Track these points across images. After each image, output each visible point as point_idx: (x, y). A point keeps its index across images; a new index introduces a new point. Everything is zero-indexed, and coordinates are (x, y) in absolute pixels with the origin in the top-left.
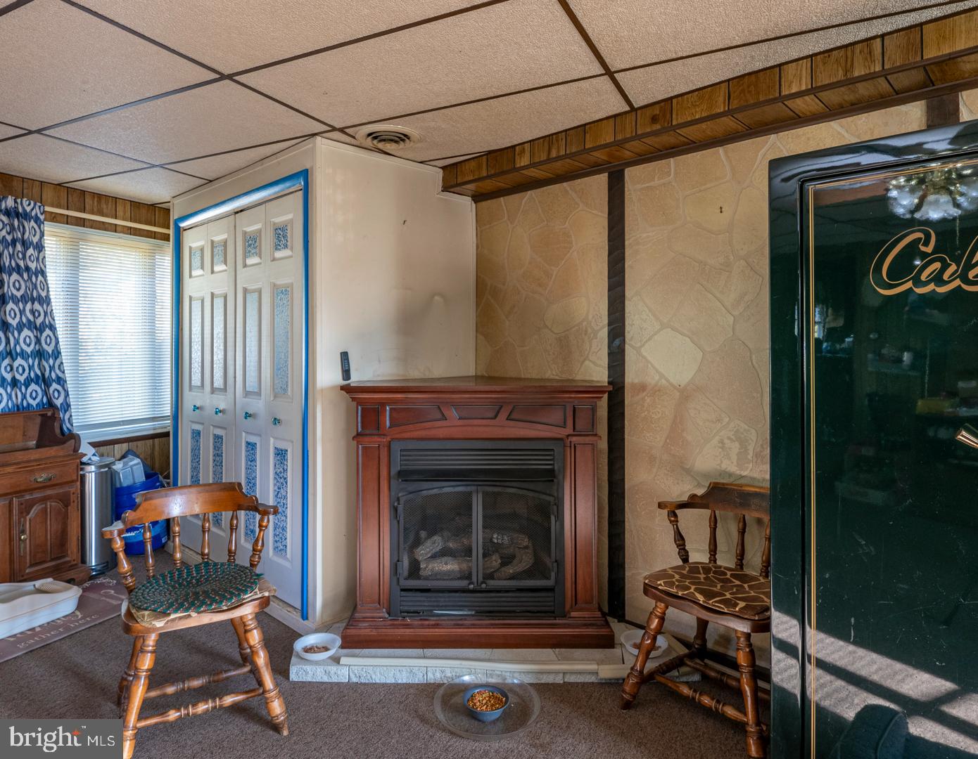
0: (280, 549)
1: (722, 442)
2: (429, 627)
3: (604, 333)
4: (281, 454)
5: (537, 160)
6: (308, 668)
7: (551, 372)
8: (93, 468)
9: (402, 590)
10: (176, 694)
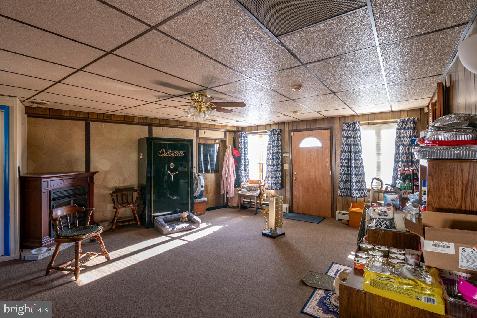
1: (115, 181)
7: (65, 170)
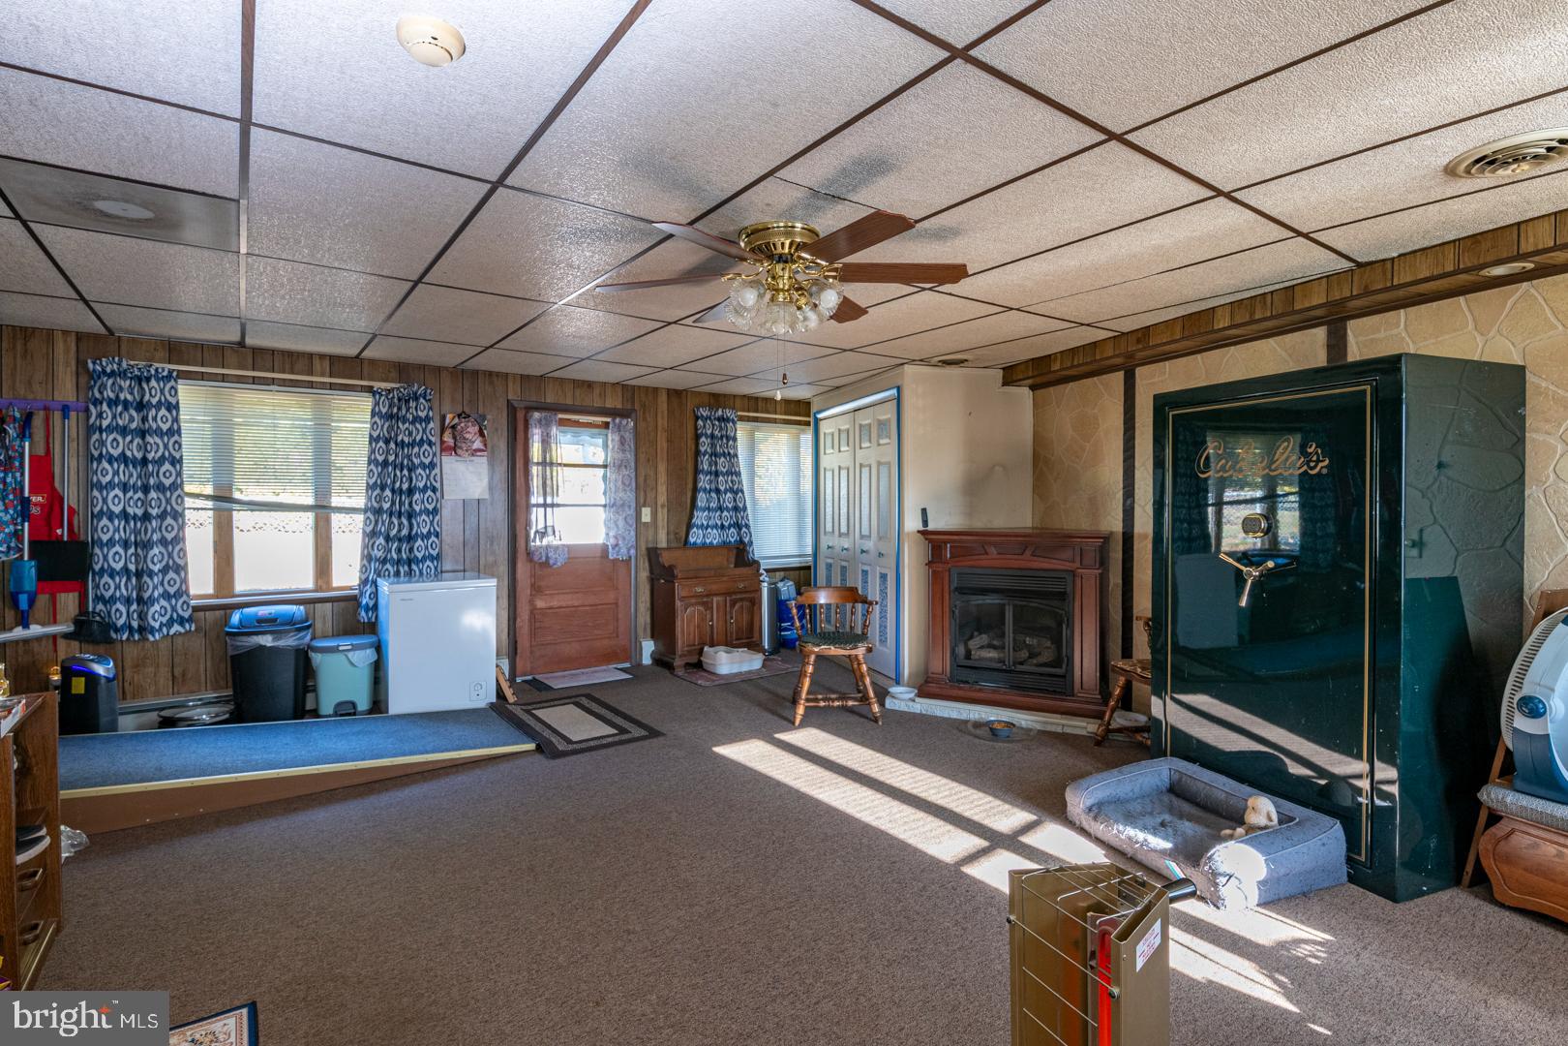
0: (883, 641)
2: (975, 691)
3: (1120, 495)
4: (884, 577)
5: (1065, 366)
6: (896, 701)
7: (1085, 525)
8: (766, 584)
9: (958, 666)
10: (825, 706)
